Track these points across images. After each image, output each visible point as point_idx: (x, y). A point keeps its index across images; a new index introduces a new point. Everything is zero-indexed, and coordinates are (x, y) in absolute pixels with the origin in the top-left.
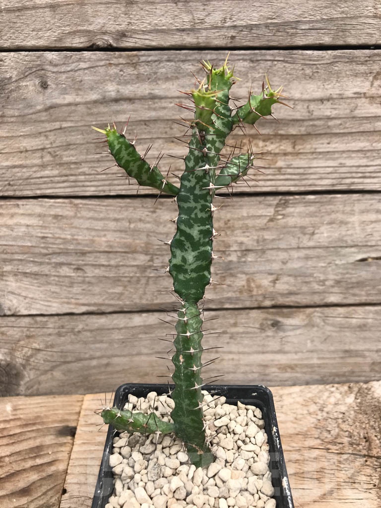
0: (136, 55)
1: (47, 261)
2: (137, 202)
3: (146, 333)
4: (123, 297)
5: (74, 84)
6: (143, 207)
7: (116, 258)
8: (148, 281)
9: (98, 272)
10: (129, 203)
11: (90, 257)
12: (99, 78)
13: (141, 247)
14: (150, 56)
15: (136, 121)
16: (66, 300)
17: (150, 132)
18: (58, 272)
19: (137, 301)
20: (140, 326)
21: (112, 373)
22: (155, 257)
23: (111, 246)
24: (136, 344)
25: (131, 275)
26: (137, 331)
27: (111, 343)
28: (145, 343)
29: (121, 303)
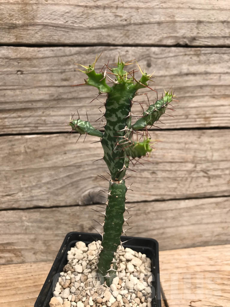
0: (199, 50)
2: (190, 132)
3: (187, 212)
4: (176, 190)
5: (165, 65)
6: (194, 135)
7: (175, 166)
8: (192, 180)
9: (165, 174)
10: (186, 133)
11: (160, 165)
12: (179, 62)
13: (190, 159)
15: (196, 86)
16: (143, 192)
17: (202, 92)
18: (141, 175)
19: (184, 192)
20: (184, 208)
21: (164, 239)
22: (198, 165)
23: (173, 159)
24: (181, 219)
25: (183, 176)
26: (182, 211)
27: (166, 219)
28: (186, 218)
29: (175, 194)
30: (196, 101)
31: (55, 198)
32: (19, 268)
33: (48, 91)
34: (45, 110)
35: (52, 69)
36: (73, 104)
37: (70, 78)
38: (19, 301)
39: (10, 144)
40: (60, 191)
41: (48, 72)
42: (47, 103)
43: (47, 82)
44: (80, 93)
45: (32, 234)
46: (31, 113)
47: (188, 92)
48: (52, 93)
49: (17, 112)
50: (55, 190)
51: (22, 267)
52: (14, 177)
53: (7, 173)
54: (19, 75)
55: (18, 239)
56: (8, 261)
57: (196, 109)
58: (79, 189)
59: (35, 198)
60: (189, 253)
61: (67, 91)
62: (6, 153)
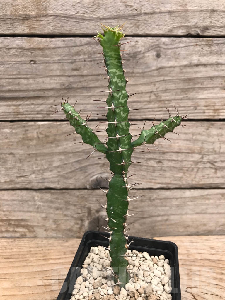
0: (212, 40)
1: (142, 157)
2: (199, 124)
3: (191, 201)
4: (182, 180)
5: (175, 56)
6: (202, 126)
7: (182, 156)
8: (198, 170)
9: (171, 164)
10: (194, 124)
11: (167, 155)
12: (189, 52)
13: (197, 150)
14: (219, 40)
15: (206, 77)
16: (149, 180)
17: (213, 84)
18: (148, 163)
19: (190, 182)
20: (189, 197)
21: (168, 225)
22: (205, 156)
23: (180, 149)
24: (185, 207)
25: (189, 166)
26: (187, 200)
27: (171, 207)
28: (190, 207)
29: (180, 183)
30: (206, 92)
31: (65, 181)
32: (31, 242)
33: (59, 80)
34: (56, 99)
35: (63, 59)
36: (83, 93)
37: (80, 68)
38: (29, 272)
39: (24, 129)
40: (70, 175)
41: (59, 62)
42: (58, 91)
43: (58, 71)
44: (89, 82)
45: (43, 212)
46: (43, 101)
47: (198, 83)
48: (62, 83)
49: (30, 100)
50: (65, 173)
51: (34, 241)
52: (28, 160)
53: (21, 156)
54: (32, 64)
55: (31, 216)
56: (22, 235)
57: (205, 100)
58: (87, 174)
59: (46, 180)
60: (191, 241)
61: (77, 81)
62: (21, 138)
